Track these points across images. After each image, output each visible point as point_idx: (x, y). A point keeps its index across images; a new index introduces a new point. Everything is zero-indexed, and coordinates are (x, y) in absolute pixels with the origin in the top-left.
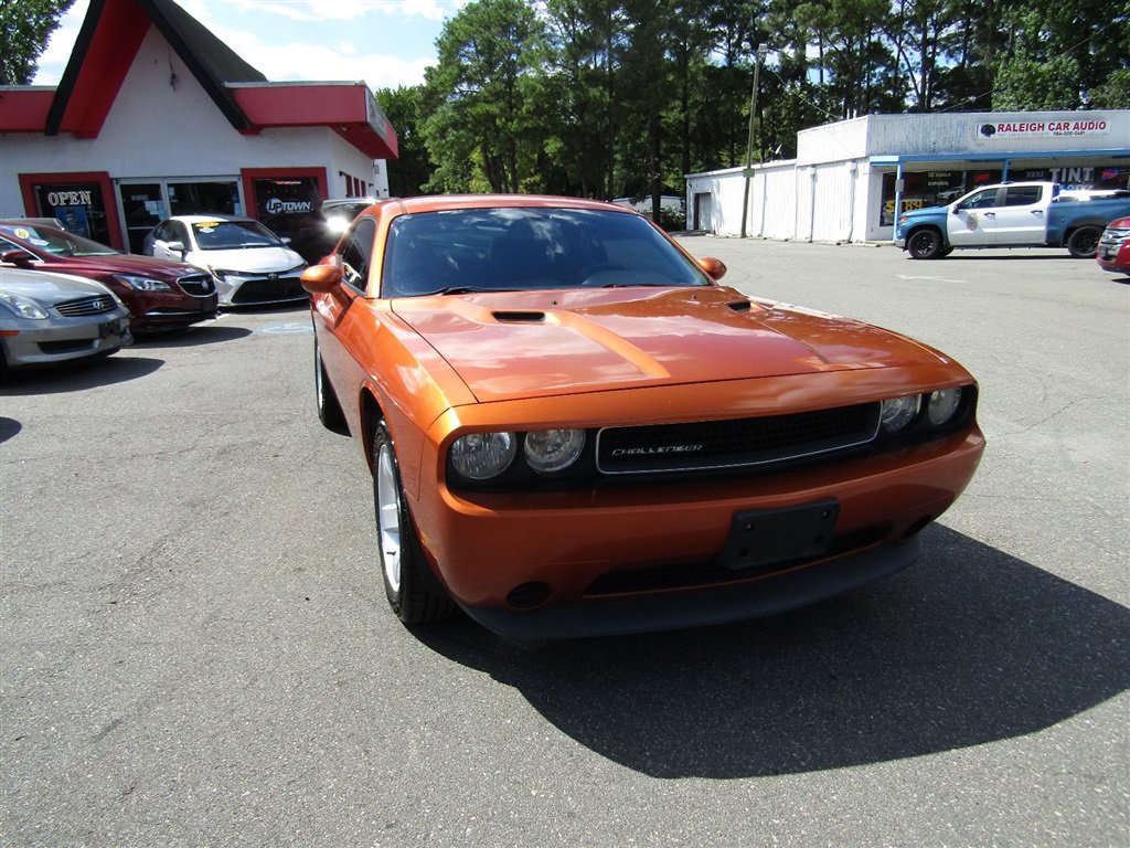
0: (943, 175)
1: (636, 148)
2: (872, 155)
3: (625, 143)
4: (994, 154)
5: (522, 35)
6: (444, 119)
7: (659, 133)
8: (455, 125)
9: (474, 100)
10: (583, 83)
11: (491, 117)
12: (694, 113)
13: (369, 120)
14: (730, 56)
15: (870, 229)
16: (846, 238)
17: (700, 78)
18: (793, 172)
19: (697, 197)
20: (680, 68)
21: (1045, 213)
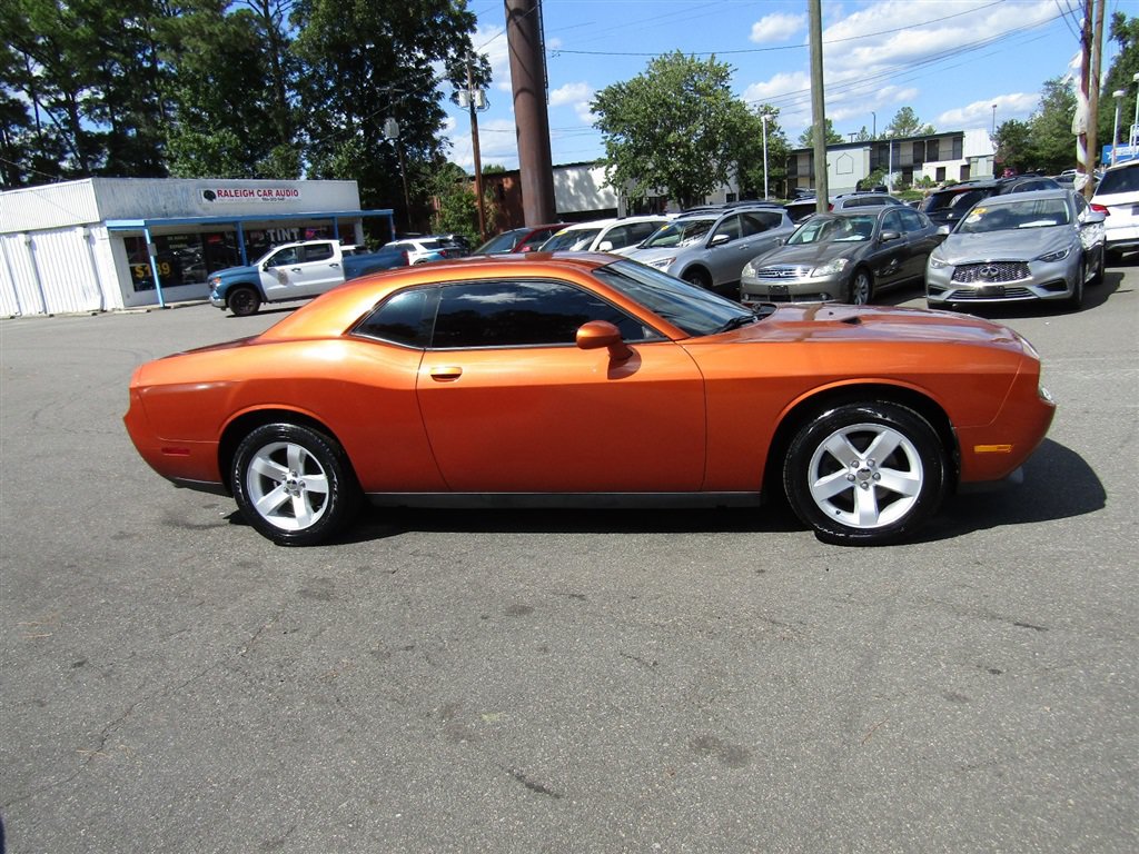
0: (182, 238)
2: (106, 219)
15: (126, 296)
16: (98, 307)
21: (340, 265)
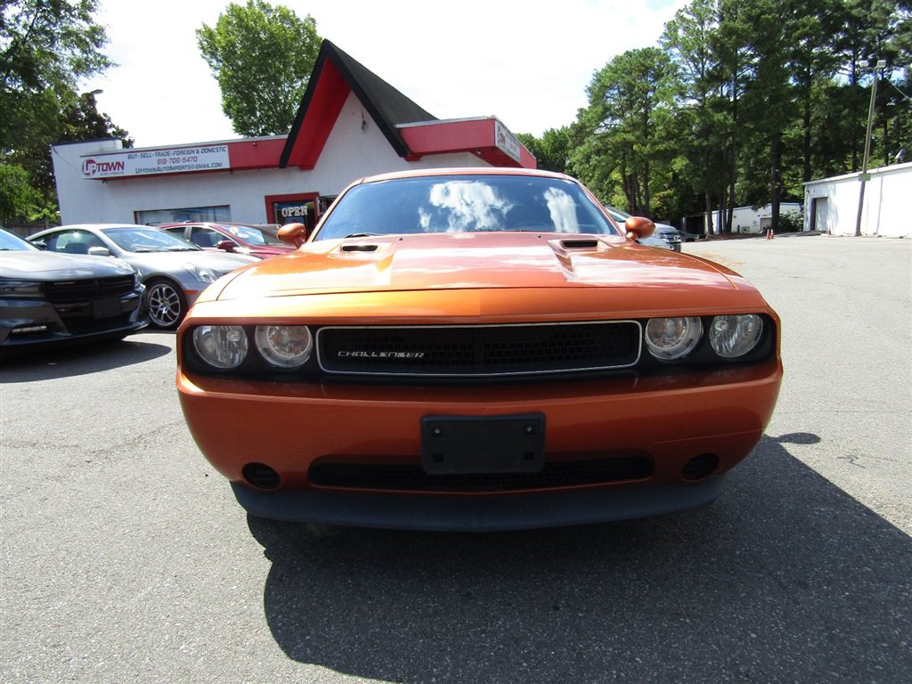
1: (759, 162)
3: (748, 159)
5: (658, 77)
6: (589, 147)
7: (780, 149)
8: (598, 152)
9: (615, 131)
10: (710, 110)
11: (627, 145)
12: (814, 130)
13: (497, 145)
14: (855, 77)
17: (823, 96)
19: (815, 201)
20: (803, 92)
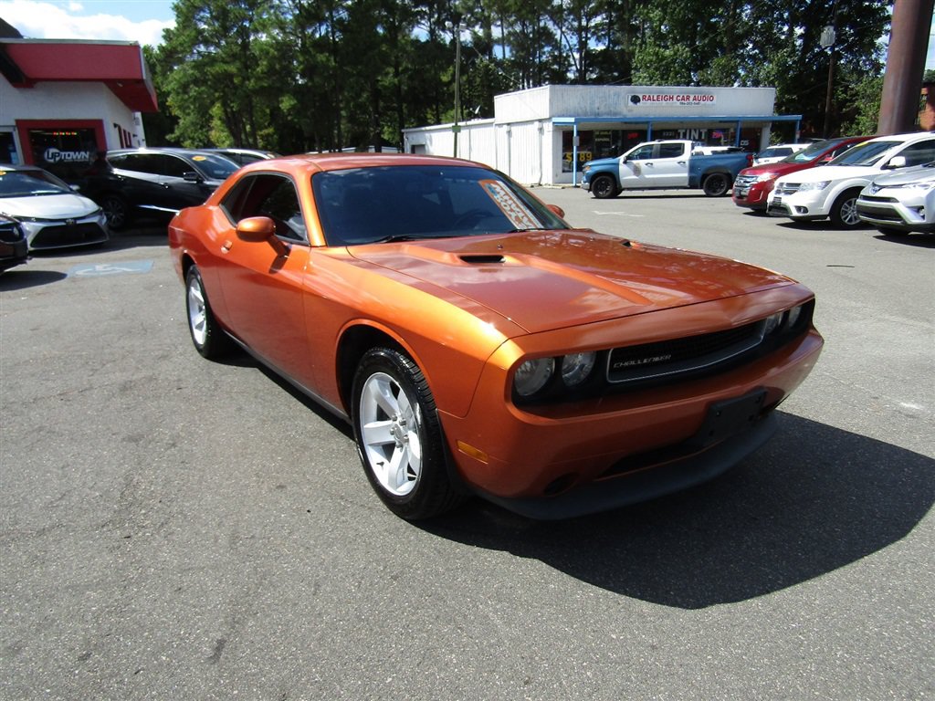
0: (606, 133)
1: (358, 106)
2: (554, 116)
3: (348, 103)
4: (640, 118)
6: (185, 75)
7: (377, 94)
8: (196, 82)
9: (212, 60)
10: (311, 49)
11: (230, 76)
12: (405, 78)
13: (144, 78)
14: (432, 32)
15: (555, 175)
16: (537, 182)
17: (409, 49)
18: (491, 129)
19: (414, 147)
20: (391, 41)
21: (687, 163)
